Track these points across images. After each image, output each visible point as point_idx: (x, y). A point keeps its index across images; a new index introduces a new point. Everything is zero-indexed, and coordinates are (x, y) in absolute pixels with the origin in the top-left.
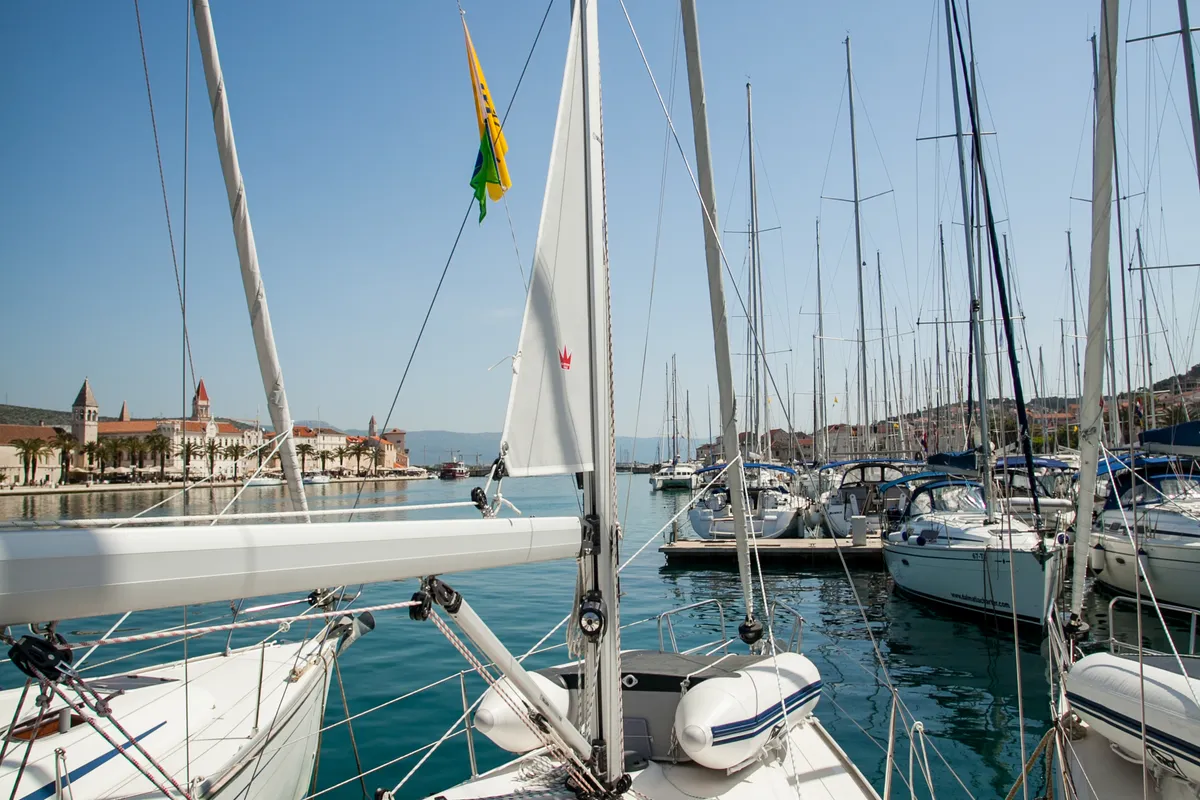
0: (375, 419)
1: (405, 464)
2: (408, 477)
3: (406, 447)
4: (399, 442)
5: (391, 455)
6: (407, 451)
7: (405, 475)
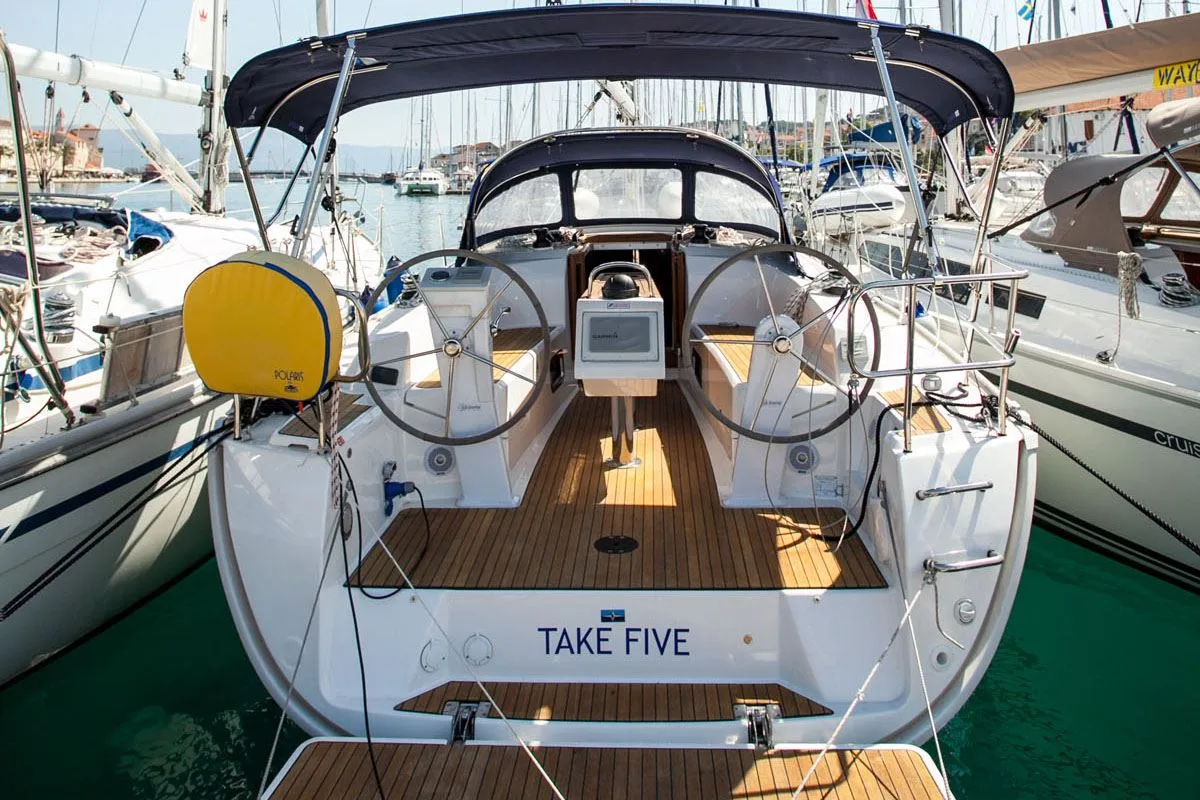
0: (64, 112)
1: (97, 165)
2: (102, 179)
3: (100, 146)
4: (92, 139)
5: (82, 153)
6: (101, 150)
7: (99, 177)
